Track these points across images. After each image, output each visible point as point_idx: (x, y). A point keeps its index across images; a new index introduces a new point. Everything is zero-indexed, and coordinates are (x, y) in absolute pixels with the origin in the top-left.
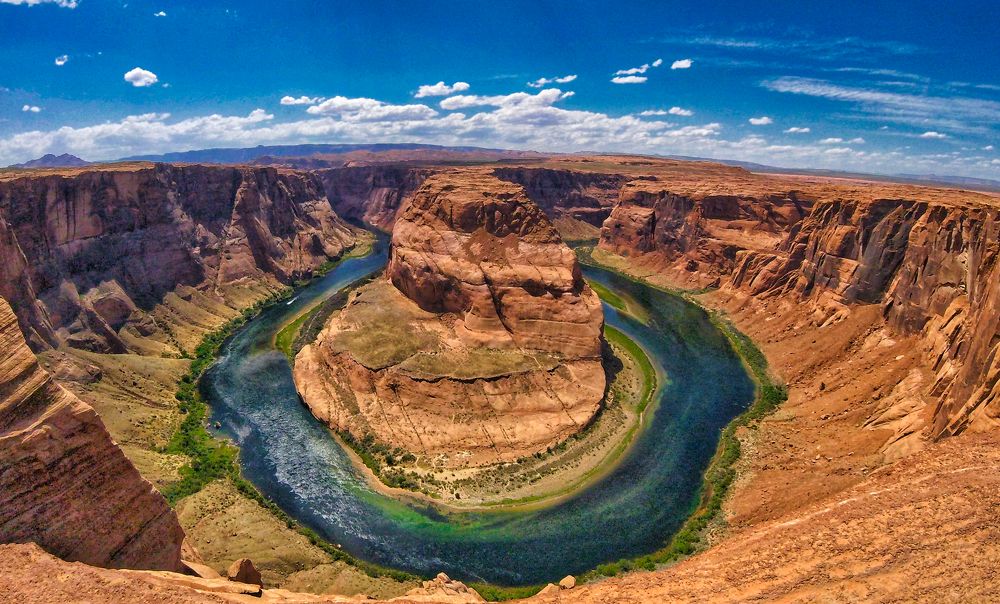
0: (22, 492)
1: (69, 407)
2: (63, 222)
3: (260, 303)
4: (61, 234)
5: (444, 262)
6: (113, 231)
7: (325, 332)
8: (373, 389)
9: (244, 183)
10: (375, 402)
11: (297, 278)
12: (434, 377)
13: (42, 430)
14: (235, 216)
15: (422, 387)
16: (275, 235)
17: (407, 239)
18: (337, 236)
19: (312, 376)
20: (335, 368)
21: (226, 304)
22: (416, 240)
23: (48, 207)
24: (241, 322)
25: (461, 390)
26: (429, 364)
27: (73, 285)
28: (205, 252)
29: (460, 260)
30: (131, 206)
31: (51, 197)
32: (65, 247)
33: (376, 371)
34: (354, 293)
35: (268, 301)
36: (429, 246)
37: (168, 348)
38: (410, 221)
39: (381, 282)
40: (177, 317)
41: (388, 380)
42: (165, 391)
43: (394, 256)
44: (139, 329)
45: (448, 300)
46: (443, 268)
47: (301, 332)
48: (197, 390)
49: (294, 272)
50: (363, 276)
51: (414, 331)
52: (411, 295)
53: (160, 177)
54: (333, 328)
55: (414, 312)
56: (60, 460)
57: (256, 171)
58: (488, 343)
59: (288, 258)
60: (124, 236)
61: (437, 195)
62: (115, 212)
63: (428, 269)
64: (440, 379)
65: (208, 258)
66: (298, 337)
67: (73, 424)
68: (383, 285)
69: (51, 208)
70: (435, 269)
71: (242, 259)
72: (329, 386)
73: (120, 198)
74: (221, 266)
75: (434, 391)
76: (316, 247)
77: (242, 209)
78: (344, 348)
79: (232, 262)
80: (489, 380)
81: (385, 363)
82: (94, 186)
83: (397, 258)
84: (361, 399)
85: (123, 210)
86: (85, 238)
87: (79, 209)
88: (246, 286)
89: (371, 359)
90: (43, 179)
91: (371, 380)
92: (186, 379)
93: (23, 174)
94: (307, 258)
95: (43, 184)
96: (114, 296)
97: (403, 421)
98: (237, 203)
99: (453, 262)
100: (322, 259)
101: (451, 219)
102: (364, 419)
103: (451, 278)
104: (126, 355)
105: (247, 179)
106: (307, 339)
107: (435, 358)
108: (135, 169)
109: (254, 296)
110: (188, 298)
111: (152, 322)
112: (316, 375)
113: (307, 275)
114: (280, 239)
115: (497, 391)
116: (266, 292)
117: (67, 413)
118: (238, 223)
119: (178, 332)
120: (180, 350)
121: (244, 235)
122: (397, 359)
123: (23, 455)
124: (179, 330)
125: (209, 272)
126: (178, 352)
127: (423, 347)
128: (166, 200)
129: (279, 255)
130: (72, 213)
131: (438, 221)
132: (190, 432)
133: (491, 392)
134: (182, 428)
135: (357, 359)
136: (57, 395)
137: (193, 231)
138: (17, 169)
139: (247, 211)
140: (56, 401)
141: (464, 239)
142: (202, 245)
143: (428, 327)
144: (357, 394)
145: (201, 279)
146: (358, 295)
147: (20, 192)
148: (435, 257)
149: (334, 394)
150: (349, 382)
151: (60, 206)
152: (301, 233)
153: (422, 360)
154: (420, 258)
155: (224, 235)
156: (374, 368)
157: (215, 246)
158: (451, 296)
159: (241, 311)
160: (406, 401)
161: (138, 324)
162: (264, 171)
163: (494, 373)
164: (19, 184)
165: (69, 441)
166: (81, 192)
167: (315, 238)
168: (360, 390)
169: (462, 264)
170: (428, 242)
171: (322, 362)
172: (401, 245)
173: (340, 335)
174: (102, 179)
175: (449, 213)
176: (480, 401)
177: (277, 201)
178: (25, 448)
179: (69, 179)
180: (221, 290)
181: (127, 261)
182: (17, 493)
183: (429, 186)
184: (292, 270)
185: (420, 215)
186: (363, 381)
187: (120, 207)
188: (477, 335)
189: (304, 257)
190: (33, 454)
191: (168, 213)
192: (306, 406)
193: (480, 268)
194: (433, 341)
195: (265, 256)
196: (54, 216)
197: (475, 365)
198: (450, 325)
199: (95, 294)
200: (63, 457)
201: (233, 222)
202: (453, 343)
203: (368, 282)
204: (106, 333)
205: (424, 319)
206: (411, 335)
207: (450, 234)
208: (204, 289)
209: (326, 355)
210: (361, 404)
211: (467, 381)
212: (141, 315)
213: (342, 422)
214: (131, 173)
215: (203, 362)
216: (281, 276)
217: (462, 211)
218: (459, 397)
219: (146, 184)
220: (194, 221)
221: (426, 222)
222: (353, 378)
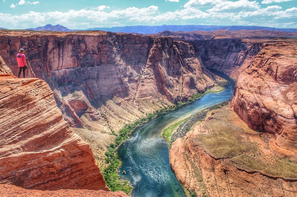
0: (39, 183)
1: (76, 142)
2: (56, 59)
3: (157, 111)
4: (55, 65)
5: (268, 101)
6: (83, 65)
7: (191, 132)
8: (213, 170)
9: (155, 45)
10: (213, 177)
11: (179, 100)
12: (251, 170)
13: (59, 151)
14: (149, 63)
15: (242, 175)
16: (169, 75)
17: (247, 84)
18: (204, 79)
19: (180, 155)
20: (193, 153)
21: (139, 109)
22: (251, 86)
23: (48, 51)
24: (145, 120)
25: (267, 182)
26: (249, 162)
27: (60, 92)
28: (130, 81)
29: (279, 102)
30: (93, 54)
31: (50, 46)
32: (57, 72)
33: (216, 159)
34: (210, 112)
35: (162, 110)
36: (259, 91)
37: (105, 129)
38: (249, 74)
39: (227, 108)
40: (112, 113)
41: (222, 166)
42: (100, 150)
43: (237, 94)
44: (91, 117)
45: (267, 125)
46: (266, 105)
47: (178, 130)
48: (117, 152)
49: (178, 97)
50: (217, 104)
51: (243, 141)
52: (244, 119)
53: (109, 39)
54: (196, 130)
55: (245, 129)
56: (66, 168)
57: (161, 39)
58: (290, 156)
59: (175, 89)
60: (89, 69)
61: (269, 59)
62: (84, 56)
63: (257, 104)
64: (254, 172)
65: (132, 84)
66: (175, 133)
67: (77, 150)
68: (228, 110)
69: (50, 52)
70: (261, 105)
71: (150, 86)
72: (188, 163)
73: (87, 49)
74: (139, 89)
75: (250, 179)
76: (192, 84)
77: (153, 59)
78: (200, 143)
79: (144, 88)
80: (287, 181)
81: (222, 156)
82: (74, 42)
83: (238, 96)
84: (205, 174)
85: (89, 55)
86: (68, 68)
87: (65, 53)
88: (151, 102)
89: (215, 152)
90: (46, 37)
91: (213, 163)
92: (112, 146)
93: (35, 34)
94: (186, 90)
95: (46, 39)
96: (80, 99)
97: (227, 192)
98: (150, 56)
99: (275, 102)
100: (194, 91)
101: (276, 75)
102: (204, 186)
103: (271, 112)
104: (83, 129)
105: (156, 43)
106: (180, 135)
107: (254, 160)
108: (96, 34)
109: (154, 107)
110: (119, 104)
111: (98, 114)
112: (182, 155)
113: (185, 99)
114: (172, 78)
115: (291, 189)
116: (161, 106)
117: (74, 144)
118: (150, 66)
119: (112, 121)
120: (112, 130)
121: (152, 74)
122: (230, 155)
123: (46, 163)
124: (112, 120)
125: (132, 92)
126: (110, 131)
127: (248, 150)
128: (112, 52)
129: (170, 86)
130: (61, 55)
131: (267, 76)
132: (109, 174)
133: (287, 189)
134: (105, 171)
135: (206, 150)
136: (71, 134)
137: (125, 69)
138: (32, 31)
139: (155, 61)
140: (69, 137)
141: (283, 89)
142: (130, 77)
143: (252, 139)
144: (203, 170)
145: (127, 95)
146: (213, 114)
147: (33, 42)
148: (262, 97)
149: (190, 168)
150: (200, 162)
151: (55, 51)
152: (184, 75)
153: (245, 159)
154: (252, 97)
155: (141, 73)
156: (216, 157)
157: (136, 78)
158: (270, 122)
159: (146, 114)
160: (231, 180)
161: (91, 114)
162: (166, 39)
163: (291, 177)
164: (32, 38)
165: (73, 159)
166: (67, 45)
167: (192, 79)
168: (205, 168)
169: (280, 104)
170: (259, 88)
171: (186, 148)
172: (242, 88)
173: (199, 135)
174: (78, 39)
175: (275, 71)
176: (279, 192)
177: (172, 56)
178: (47, 159)
179: (60, 38)
180: (137, 102)
181: (89, 82)
182: (37, 183)
183: (264, 53)
184: (177, 95)
185: (256, 71)
186: (208, 164)
187: (87, 54)
188: (283, 150)
189: (184, 89)
190: (52, 163)
191: (113, 59)
192: (173, 171)
193: (292, 108)
194: (254, 149)
195: (162, 86)
196: (52, 56)
197: (279, 169)
198: (266, 141)
199: (70, 97)
200: (67, 168)
201: (147, 66)
202: (266, 152)
203: (219, 107)
204: (74, 117)
205: (251, 134)
206: (241, 142)
207: (274, 84)
208: (128, 100)
209: (189, 145)
210: (204, 177)
211: (271, 178)
212: (93, 110)
213: (192, 184)
214: (93, 36)
215: (122, 138)
216: (170, 98)
217: (284, 70)
218: (264, 186)
219: (102, 43)
220: (126, 64)
221: (259, 76)
222: (203, 161)
